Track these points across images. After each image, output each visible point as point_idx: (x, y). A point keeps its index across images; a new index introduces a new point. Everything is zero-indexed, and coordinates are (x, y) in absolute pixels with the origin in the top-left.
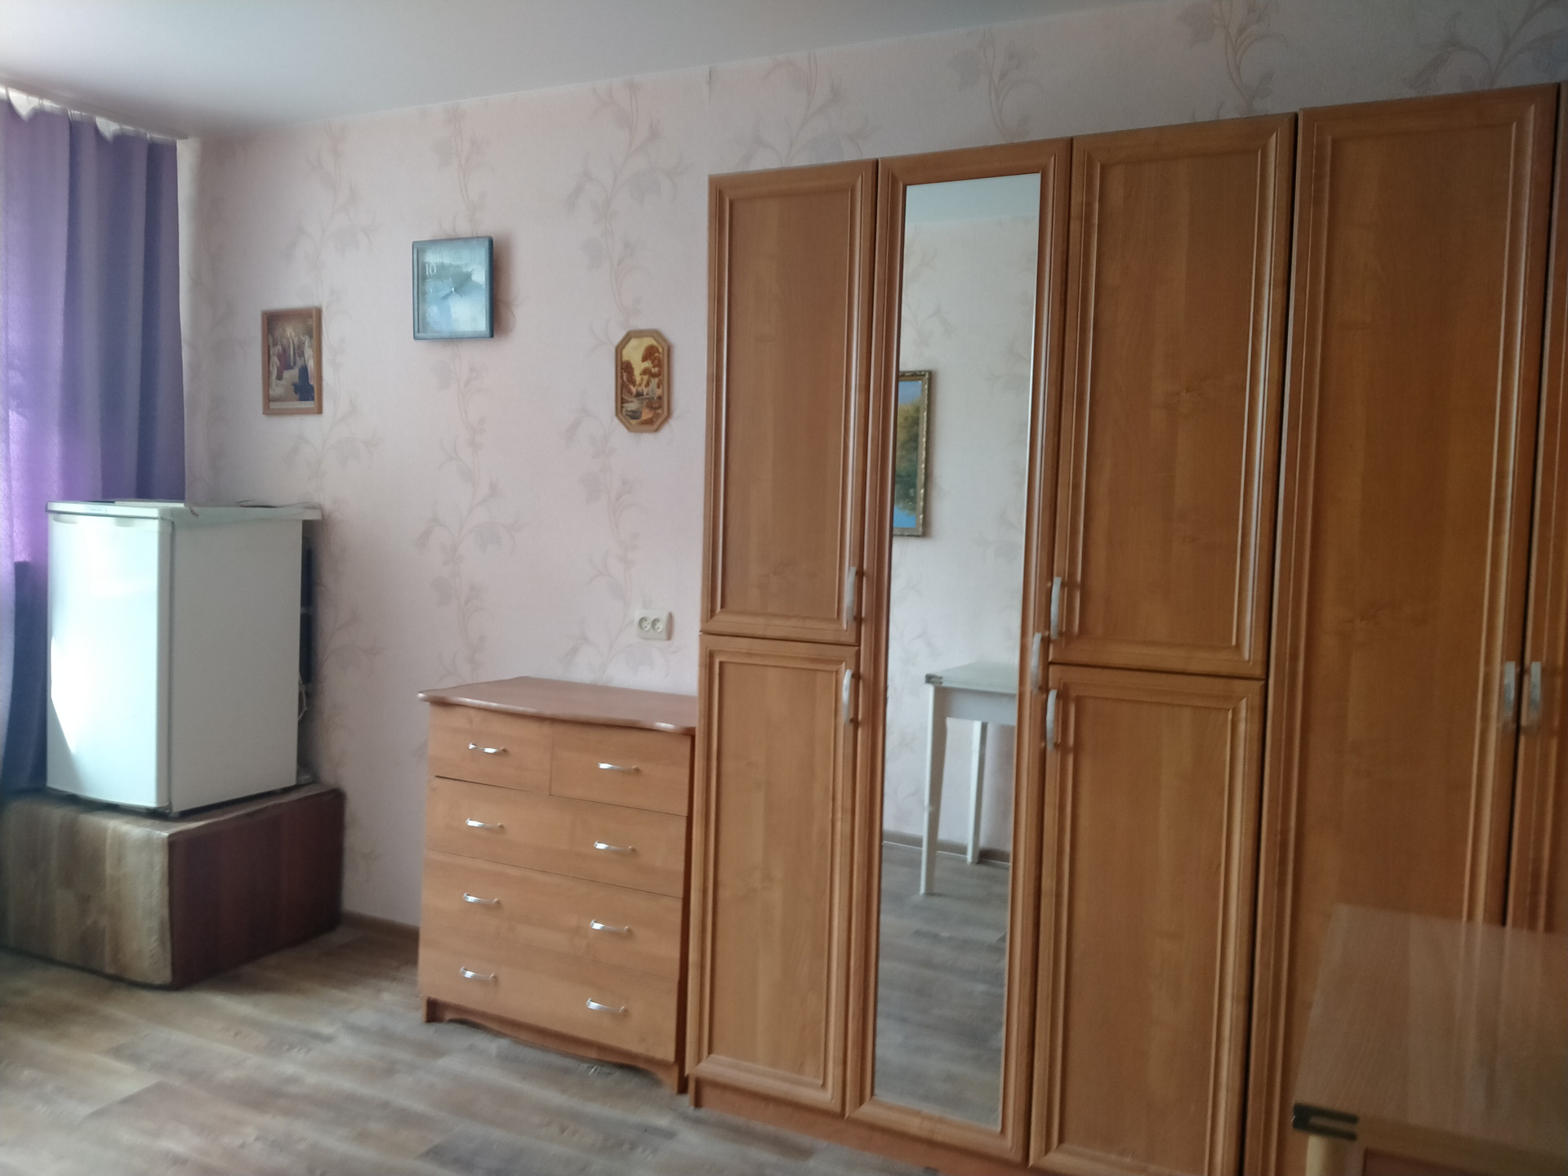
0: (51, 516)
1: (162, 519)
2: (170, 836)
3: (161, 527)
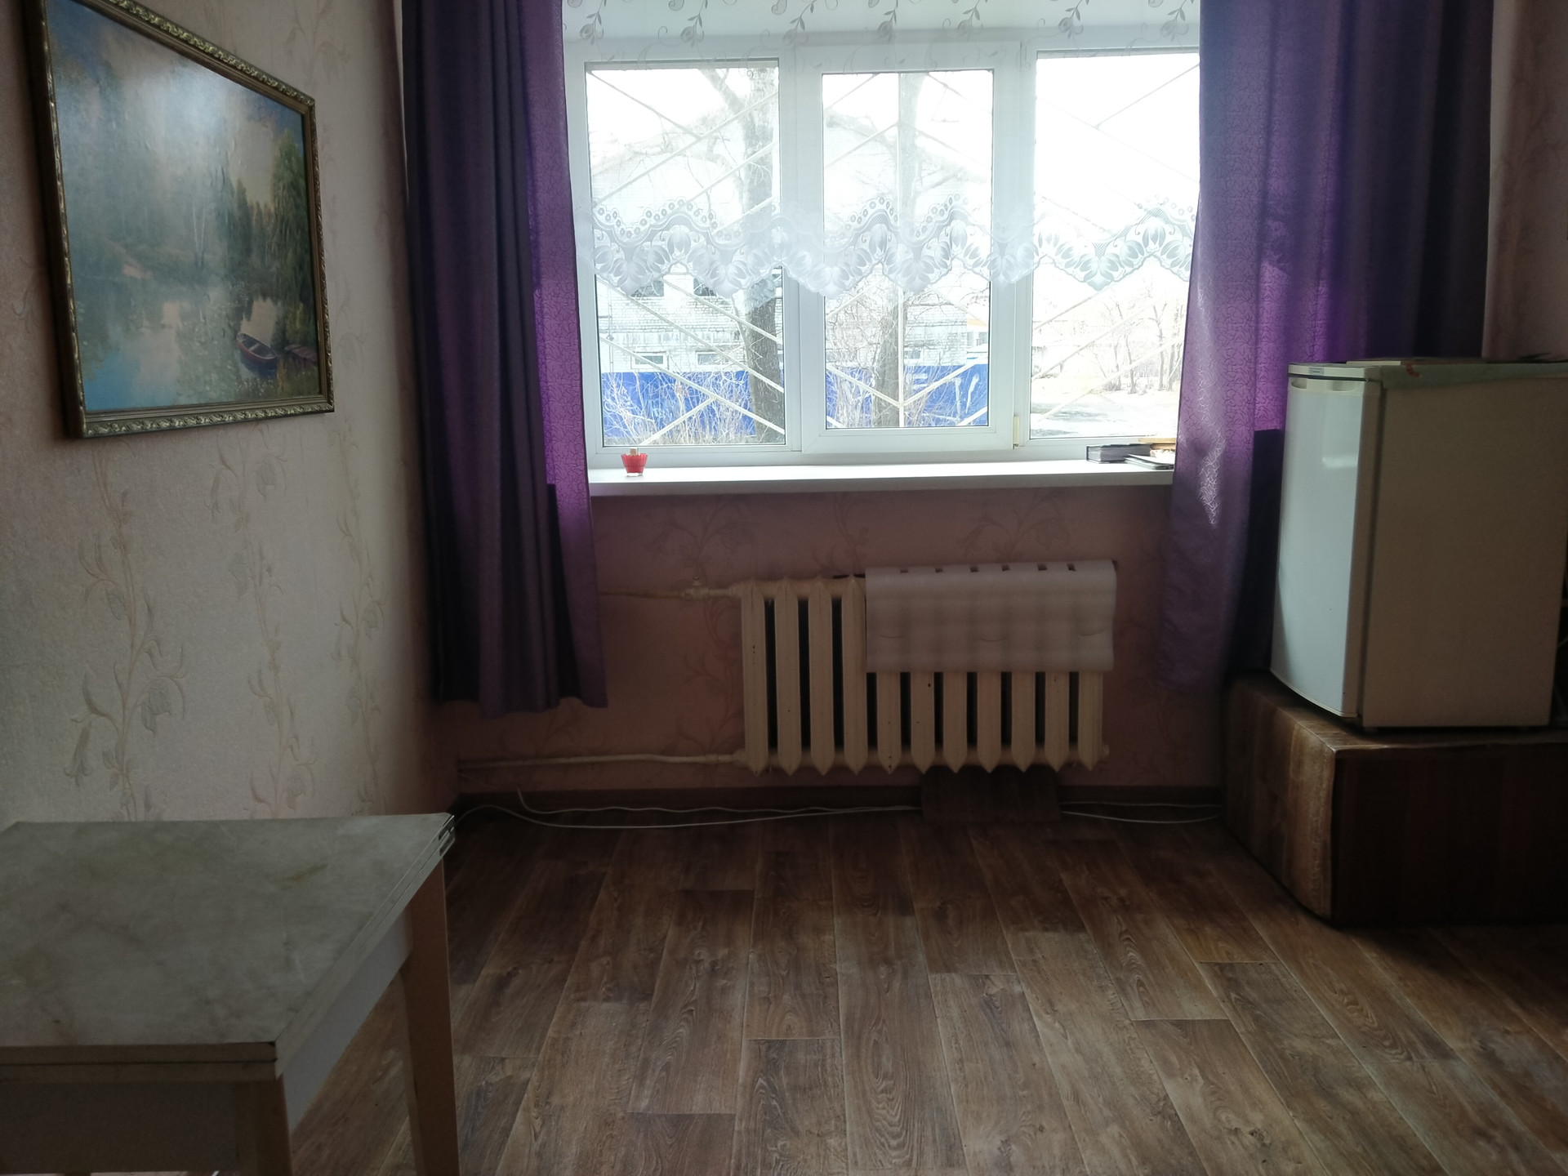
0: (1291, 380)
1: (1369, 380)
2: (1339, 752)
3: (1367, 389)
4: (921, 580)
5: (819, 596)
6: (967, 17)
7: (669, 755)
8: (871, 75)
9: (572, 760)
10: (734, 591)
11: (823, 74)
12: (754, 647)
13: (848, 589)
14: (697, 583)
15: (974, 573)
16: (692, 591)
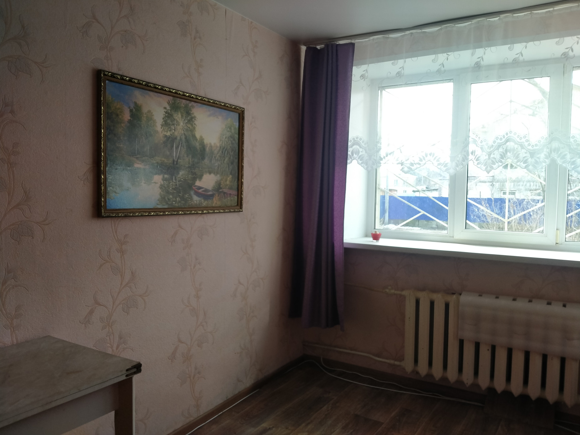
4: (487, 301)
5: (439, 300)
6: (517, 56)
7: (379, 357)
8: (499, 82)
9: (341, 350)
10: (404, 293)
11: (471, 84)
12: (409, 318)
13: (452, 299)
14: (390, 287)
15: (513, 301)
16: (387, 290)
